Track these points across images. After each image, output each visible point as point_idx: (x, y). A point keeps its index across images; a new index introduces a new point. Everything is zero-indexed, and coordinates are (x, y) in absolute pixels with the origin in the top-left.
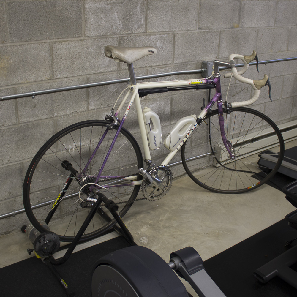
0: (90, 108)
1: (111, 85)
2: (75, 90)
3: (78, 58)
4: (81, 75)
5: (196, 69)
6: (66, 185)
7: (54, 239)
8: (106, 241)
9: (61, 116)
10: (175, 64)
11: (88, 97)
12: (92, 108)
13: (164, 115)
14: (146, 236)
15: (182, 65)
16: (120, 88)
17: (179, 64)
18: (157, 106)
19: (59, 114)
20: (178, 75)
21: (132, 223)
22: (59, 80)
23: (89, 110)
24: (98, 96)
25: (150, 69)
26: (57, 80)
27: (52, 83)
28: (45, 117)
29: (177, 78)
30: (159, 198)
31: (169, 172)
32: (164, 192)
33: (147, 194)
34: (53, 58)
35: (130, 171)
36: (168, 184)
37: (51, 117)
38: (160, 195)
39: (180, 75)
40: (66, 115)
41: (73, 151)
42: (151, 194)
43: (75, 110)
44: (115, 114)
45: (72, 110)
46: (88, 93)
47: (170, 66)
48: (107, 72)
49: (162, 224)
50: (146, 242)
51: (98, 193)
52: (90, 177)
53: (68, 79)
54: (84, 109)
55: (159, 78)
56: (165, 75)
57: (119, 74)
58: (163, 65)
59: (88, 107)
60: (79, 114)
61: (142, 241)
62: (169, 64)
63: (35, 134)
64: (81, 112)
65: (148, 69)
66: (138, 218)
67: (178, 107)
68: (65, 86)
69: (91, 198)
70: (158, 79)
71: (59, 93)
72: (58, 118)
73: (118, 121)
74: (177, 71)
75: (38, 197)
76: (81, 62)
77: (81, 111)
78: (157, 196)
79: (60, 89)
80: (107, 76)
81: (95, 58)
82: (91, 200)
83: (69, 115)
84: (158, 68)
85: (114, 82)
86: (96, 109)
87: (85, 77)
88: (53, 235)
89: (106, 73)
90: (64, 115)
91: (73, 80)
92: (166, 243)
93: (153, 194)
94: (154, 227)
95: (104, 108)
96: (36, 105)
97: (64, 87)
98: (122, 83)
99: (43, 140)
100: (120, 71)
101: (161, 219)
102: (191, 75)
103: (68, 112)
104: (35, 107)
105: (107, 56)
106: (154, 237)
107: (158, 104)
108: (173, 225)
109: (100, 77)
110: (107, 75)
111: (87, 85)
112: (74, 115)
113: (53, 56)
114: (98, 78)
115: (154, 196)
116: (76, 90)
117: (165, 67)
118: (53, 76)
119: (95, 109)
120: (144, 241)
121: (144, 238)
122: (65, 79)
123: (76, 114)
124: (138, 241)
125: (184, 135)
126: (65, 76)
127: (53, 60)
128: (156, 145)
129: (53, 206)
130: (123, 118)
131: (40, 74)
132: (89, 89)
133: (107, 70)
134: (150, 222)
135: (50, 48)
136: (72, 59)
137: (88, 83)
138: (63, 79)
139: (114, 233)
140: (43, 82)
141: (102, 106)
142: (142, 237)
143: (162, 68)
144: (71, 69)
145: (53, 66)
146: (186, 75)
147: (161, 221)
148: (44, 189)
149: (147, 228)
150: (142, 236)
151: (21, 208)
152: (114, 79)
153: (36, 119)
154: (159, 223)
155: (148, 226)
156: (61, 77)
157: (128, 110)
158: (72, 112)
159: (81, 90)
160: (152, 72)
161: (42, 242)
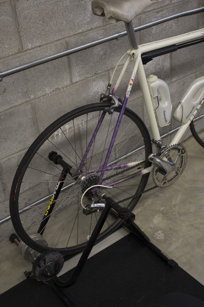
0: (74, 80)
1: (97, 46)
2: (52, 61)
3: (51, 17)
4: (59, 40)
5: (199, 7)
6: (59, 185)
7: (56, 259)
8: (114, 242)
9: (40, 97)
10: (174, 3)
11: (70, 67)
12: (76, 80)
13: (163, 73)
14: (161, 229)
15: (181, 4)
16: (108, 48)
17: (178, 4)
18: (155, 63)
19: (37, 95)
20: (177, 19)
21: (140, 212)
22: (31, 51)
23: (73, 84)
24: (82, 63)
25: (143, 16)
26: (28, 52)
27: (22, 57)
28: (20, 103)
29: (176, 22)
30: (173, 182)
31: (183, 150)
32: (177, 174)
33: (159, 181)
34: (18, 23)
35: (128, 147)
36: (181, 165)
37: (27, 101)
38: (174, 179)
39: (180, 18)
40: (45, 95)
41: (59, 137)
42: (163, 180)
43: (56, 87)
44: (113, 90)
45: (52, 87)
46: (69, 62)
47: (168, 8)
48: (90, 30)
49: (176, 210)
50: (163, 238)
51: (104, 197)
52: (90, 177)
53: (42, 48)
54: (67, 82)
55: (155, 26)
56: (162, 21)
57: (106, 30)
58: (159, 8)
59: (71, 80)
60: (62, 90)
61: (158, 238)
62: (166, 6)
63: (10, 125)
64: (63, 88)
65: (141, 17)
66: (146, 205)
67: (179, 59)
68: (39, 58)
69: (95, 203)
70: (154, 28)
71: (33, 68)
72: (36, 100)
73: (119, 100)
74: (176, 13)
75: (24, 199)
76: (55, 22)
77: (63, 86)
78: (170, 181)
79: (34, 64)
80: (90, 35)
81: (73, 13)
82: (96, 205)
83: (49, 94)
84: (153, 13)
85: (101, 41)
86: (82, 80)
87: (64, 41)
88: (54, 254)
89: (90, 32)
90: (43, 96)
91: (48, 48)
92: (187, 237)
93: (166, 179)
94: (168, 215)
95: (91, 77)
96: (5, 89)
97: (39, 60)
98: (111, 41)
99: (22, 131)
100: (106, 25)
101: (173, 203)
102: (193, 15)
103: (48, 91)
104: (5, 92)
105: (95, 14)
106: (171, 229)
107: (156, 60)
108: (191, 211)
109: (83, 38)
110: (92, 34)
111: (68, 52)
112: (56, 93)
113: (17, 20)
114: (80, 40)
115: (166, 181)
116: (54, 61)
117: (162, 10)
118: (22, 47)
119: (80, 81)
120: (160, 237)
121: (159, 232)
122: (39, 48)
123: (58, 92)
124: (153, 237)
125: (198, 101)
126: (38, 44)
127: (19, 26)
128: (166, 121)
129: (46, 212)
130: (125, 97)
131: (5, 47)
132: (70, 56)
133: (90, 28)
134: (162, 209)
135: (13, 9)
136: (43, 19)
137: (68, 49)
138: (36, 49)
139: (121, 230)
140: (11, 57)
141: (89, 76)
142: (157, 231)
143: (158, 12)
144: (43, 34)
145: (20, 34)
146: (187, 16)
147: (175, 206)
148: (30, 189)
149: (160, 218)
150: (156, 229)
151: (5, 216)
152: (100, 38)
153: (8, 107)
154: (172, 209)
155: (161, 214)
156: (33, 46)
157: (131, 84)
158: (53, 89)
159: (60, 59)
160: (146, 20)
161: (43, 266)
